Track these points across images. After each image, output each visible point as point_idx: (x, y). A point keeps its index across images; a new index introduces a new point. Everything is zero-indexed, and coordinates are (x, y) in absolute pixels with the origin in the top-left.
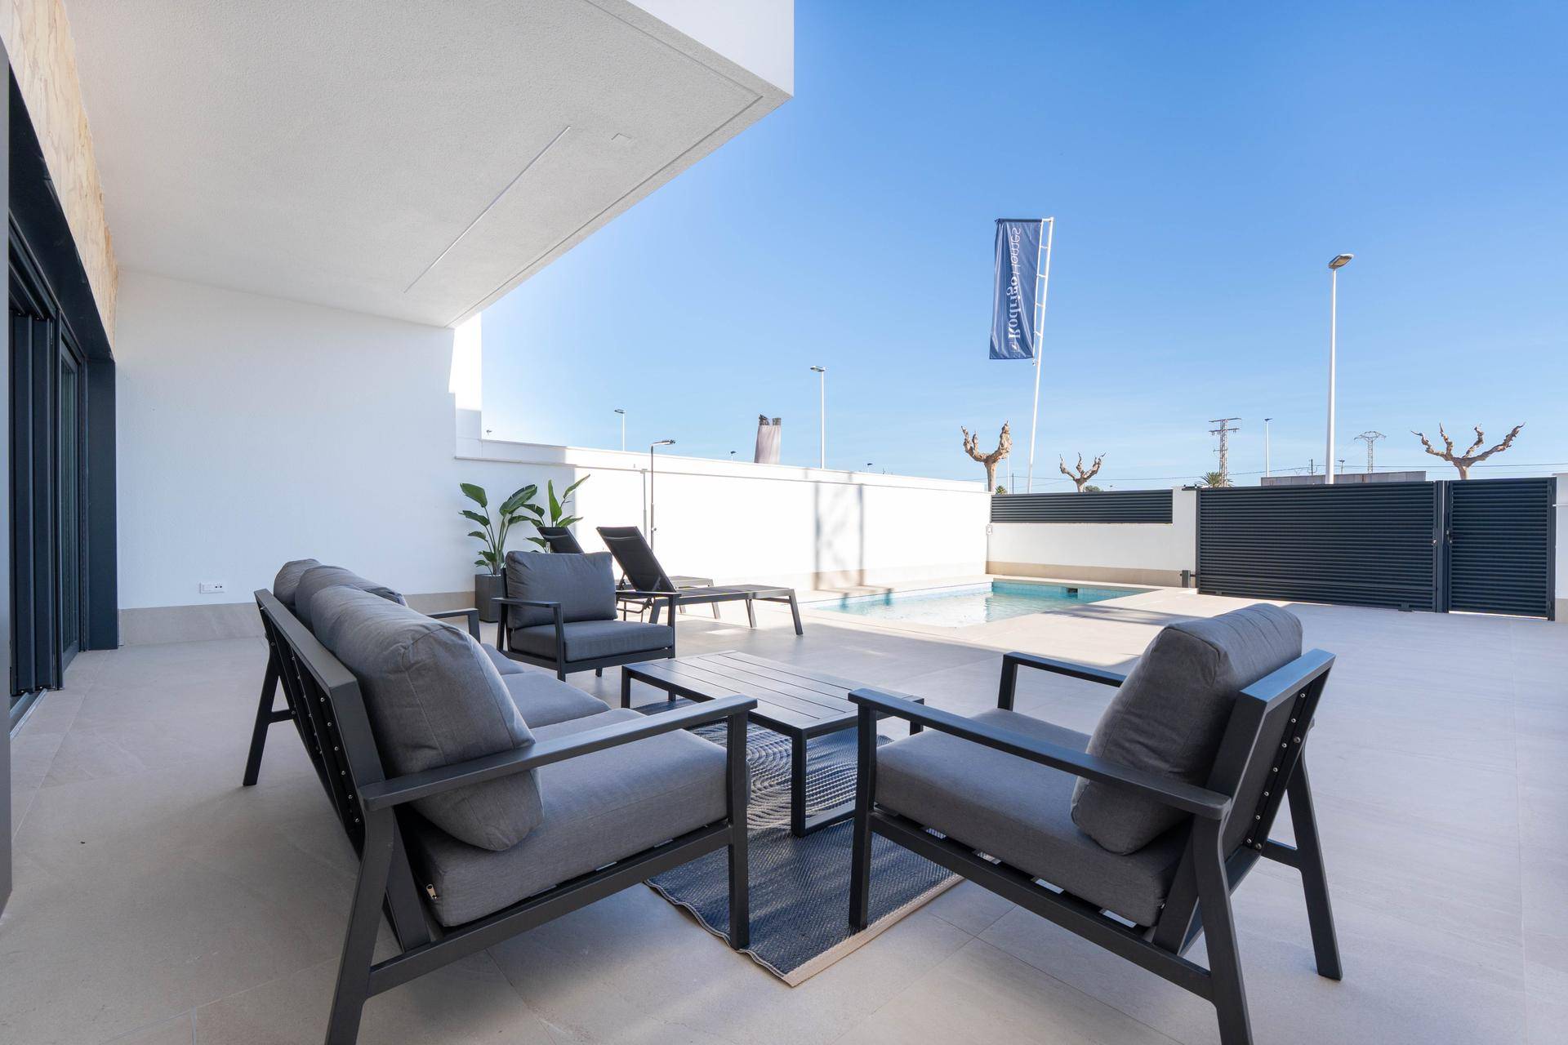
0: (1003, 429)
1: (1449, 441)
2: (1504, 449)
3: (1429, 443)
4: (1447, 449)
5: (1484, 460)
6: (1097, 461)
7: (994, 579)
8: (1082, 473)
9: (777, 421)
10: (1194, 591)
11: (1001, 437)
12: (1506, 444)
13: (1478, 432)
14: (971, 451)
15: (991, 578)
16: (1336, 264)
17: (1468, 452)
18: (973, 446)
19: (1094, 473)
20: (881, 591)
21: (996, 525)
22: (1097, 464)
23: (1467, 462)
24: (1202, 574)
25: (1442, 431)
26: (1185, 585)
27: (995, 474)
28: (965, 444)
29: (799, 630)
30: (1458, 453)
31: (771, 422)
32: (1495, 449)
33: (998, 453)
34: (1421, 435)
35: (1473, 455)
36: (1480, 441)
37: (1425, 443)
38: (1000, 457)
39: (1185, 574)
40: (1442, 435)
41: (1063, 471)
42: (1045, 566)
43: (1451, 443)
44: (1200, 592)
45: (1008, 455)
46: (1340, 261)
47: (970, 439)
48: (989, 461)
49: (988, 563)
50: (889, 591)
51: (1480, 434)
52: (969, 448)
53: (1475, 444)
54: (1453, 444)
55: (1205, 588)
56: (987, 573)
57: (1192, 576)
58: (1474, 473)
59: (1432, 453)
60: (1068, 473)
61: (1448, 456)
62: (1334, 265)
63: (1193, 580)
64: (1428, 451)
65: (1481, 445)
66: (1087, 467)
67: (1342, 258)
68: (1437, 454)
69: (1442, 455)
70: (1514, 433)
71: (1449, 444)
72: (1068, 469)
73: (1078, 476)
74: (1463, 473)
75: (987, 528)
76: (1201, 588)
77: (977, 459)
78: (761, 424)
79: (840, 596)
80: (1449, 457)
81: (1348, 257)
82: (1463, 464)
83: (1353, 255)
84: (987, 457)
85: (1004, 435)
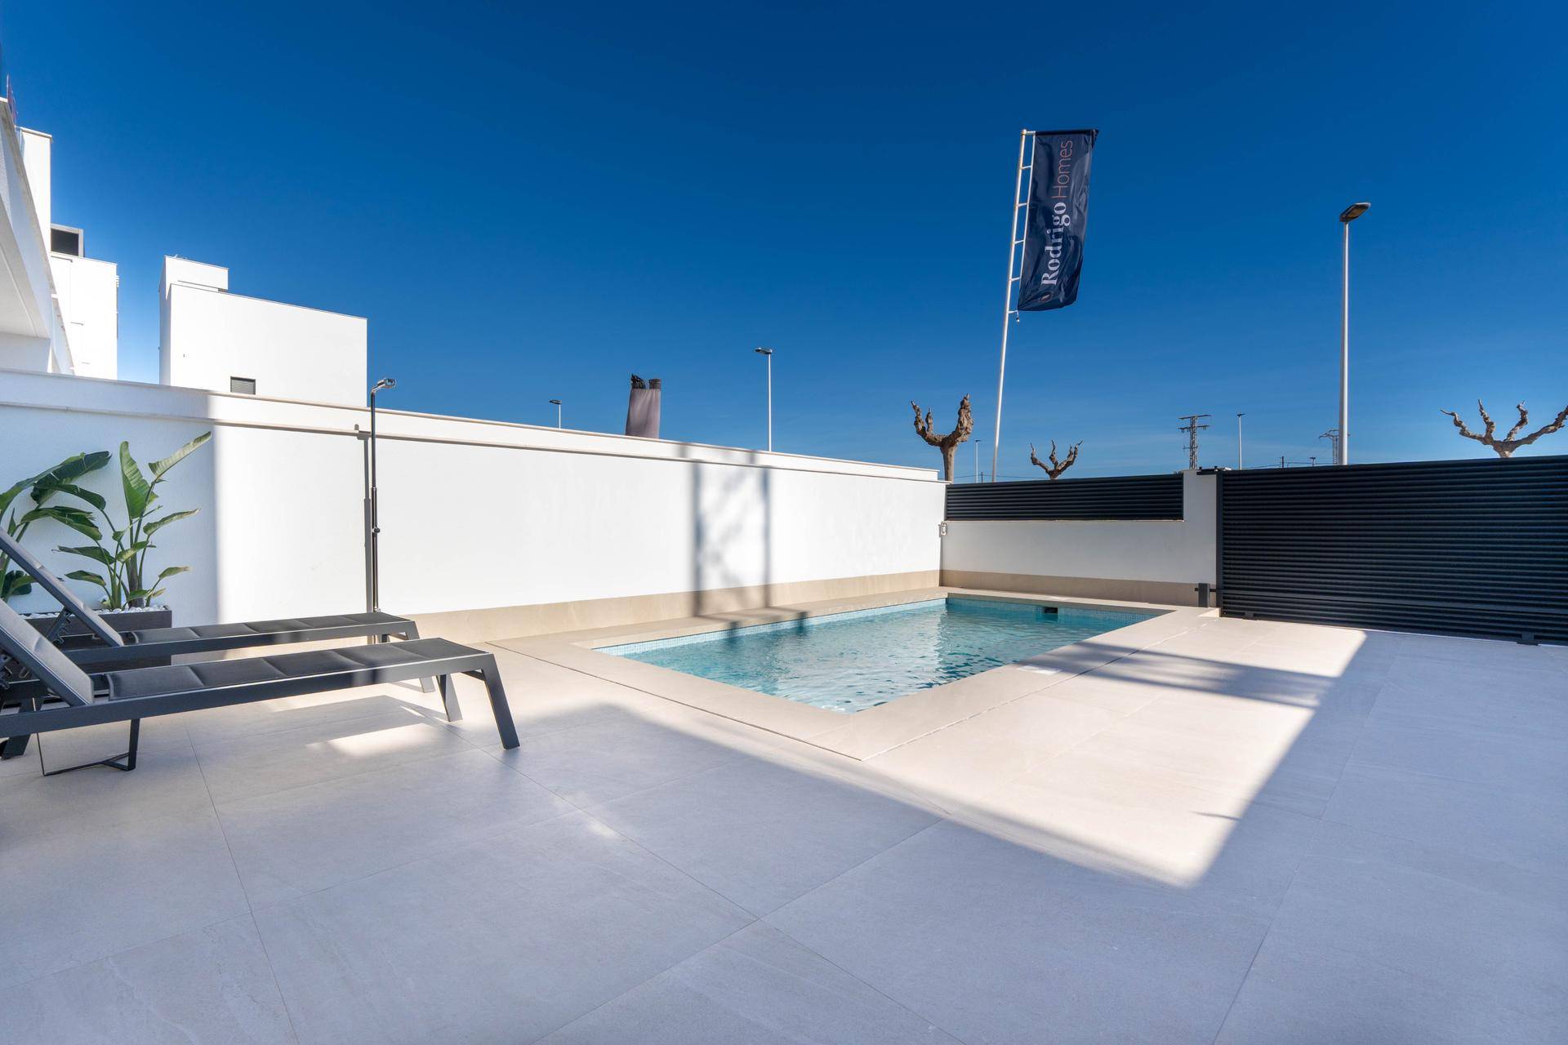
0: (962, 403)
1: (1490, 420)
2: (1555, 430)
3: (1463, 424)
4: (1487, 431)
5: (1531, 443)
6: (1073, 450)
7: (950, 593)
8: (1056, 464)
9: (654, 384)
10: (1215, 612)
11: (960, 413)
12: (1557, 425)
13: (1521, 410)
14: (923, 433)
15: (945, 592)
16: (1349, 215)
17: (1510, 435)
18: (926, 425)
19: (1069, 464)
20: (790, 616)
21: (953, 524)
22: (1073, 454)
23: (1510, 446)
24: (1225, 588)
25: (1482, 408)
26: (1203, 603)
27: (953, 461)
28: (916, 424)
29: (509, 738)
30: (1499, 435)
31: (647, 385)
32: (1545, 430)
33: (956, 434)
34: (1453, 414)
35: (1515, 438)
36: (1523, 422)
37: (1458, 424)
38: (959, 439)
39: (1202, 589)
40: (1482, 414)
41: (1034, 461)
42: (1014, 577)
43: (1492, 423)
44: (1222, 614)
45: (966, 437)
46: (1355, 211)
47: (922, 417)
48: (946, 444)
49: (942, 572)
50: (802, 616)
51: (1523, 413)
52: (920, 427)
53: (1518, 425)
54: (1495, 424)
55: (1232, 607)
56: (942, 584)
57: (1211, 590)
59: (1468, 435)
60: (1040, 465)
61: (1486, 440)
62: (1347, 217)
63: (1212, 597)
64: (1463, 433)
65: (1524, 426)
66: (1061, 458)
67: (1357, 207)
68: (1474, 437)
69: (1480, 438)
71: (1490, 425)
72: (1039, 460)
73: (1051, 467)
75: (941, 527)
76: (1224, 608)
77: (931, 442)
78: (634, 387)
79: (720, 626)
80: (1488, 440)
81: (1364, 207)
82: (1499, 446)
83: (1369, 204)
84: (943, 439)
85: (962, 411)
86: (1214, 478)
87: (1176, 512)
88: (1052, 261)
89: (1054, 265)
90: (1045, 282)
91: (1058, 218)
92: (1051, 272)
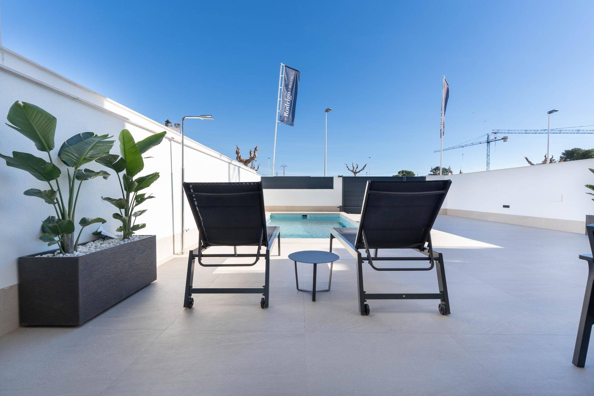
5: (359, 173)
7: (271, 213)
12: (363, 169)
16: (327, 111)
17: (356, 170)
24: (345, 206)
26: (340, 211)
30: (354, 170)
32: (361, 170)
34: (346, 164)
39: (339, 207)
46: (329, 110)
51: (357, 166)
55: (345, 211)
57: (342, 207)
58: (358, 175)
61: (352, 171)
63: (342, 209)
68: (350, 170)
69: (351, 171)
70: (365, 166)
74: (355, 175)
81: (331, 110)
82: (355, 173)
83: (332, 109)
84: (246, 160)
85: (256, 151)
86: (341, 178)
87: (332, 187)
88: (287, 109)
89: (287, 110)
90: (285, 115)
91: (288, 96)
92: (287, 112)
